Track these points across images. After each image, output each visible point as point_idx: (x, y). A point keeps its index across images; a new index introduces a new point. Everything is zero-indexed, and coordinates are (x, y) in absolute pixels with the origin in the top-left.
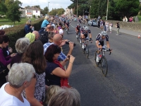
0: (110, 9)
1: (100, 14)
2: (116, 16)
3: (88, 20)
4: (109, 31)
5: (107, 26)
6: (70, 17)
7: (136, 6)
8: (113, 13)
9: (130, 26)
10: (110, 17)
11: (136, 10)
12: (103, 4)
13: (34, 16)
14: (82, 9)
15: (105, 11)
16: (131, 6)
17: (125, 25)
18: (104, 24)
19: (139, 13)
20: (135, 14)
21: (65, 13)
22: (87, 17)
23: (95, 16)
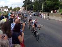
0: (44, 7)
1: (38, 9)
2: (47, 10)
3: (32, 13)
4: (43, 18)
5: (42, 15)
6: (23, 11)
7: (58, 5)
8: (46, 9)
9: (55, 15)
10: (44, 11)
11: (58, 6)
12: (40, 4)
13: (5, 12)
14: (29, 7)
15: (41, 7)
16: (55, 4)
17: (52, 15)
18: (41, 15)
19: (60, 8)
20: (58, 9)
21: (20, 10)
22: (32, 11)
23: (36, 10)
